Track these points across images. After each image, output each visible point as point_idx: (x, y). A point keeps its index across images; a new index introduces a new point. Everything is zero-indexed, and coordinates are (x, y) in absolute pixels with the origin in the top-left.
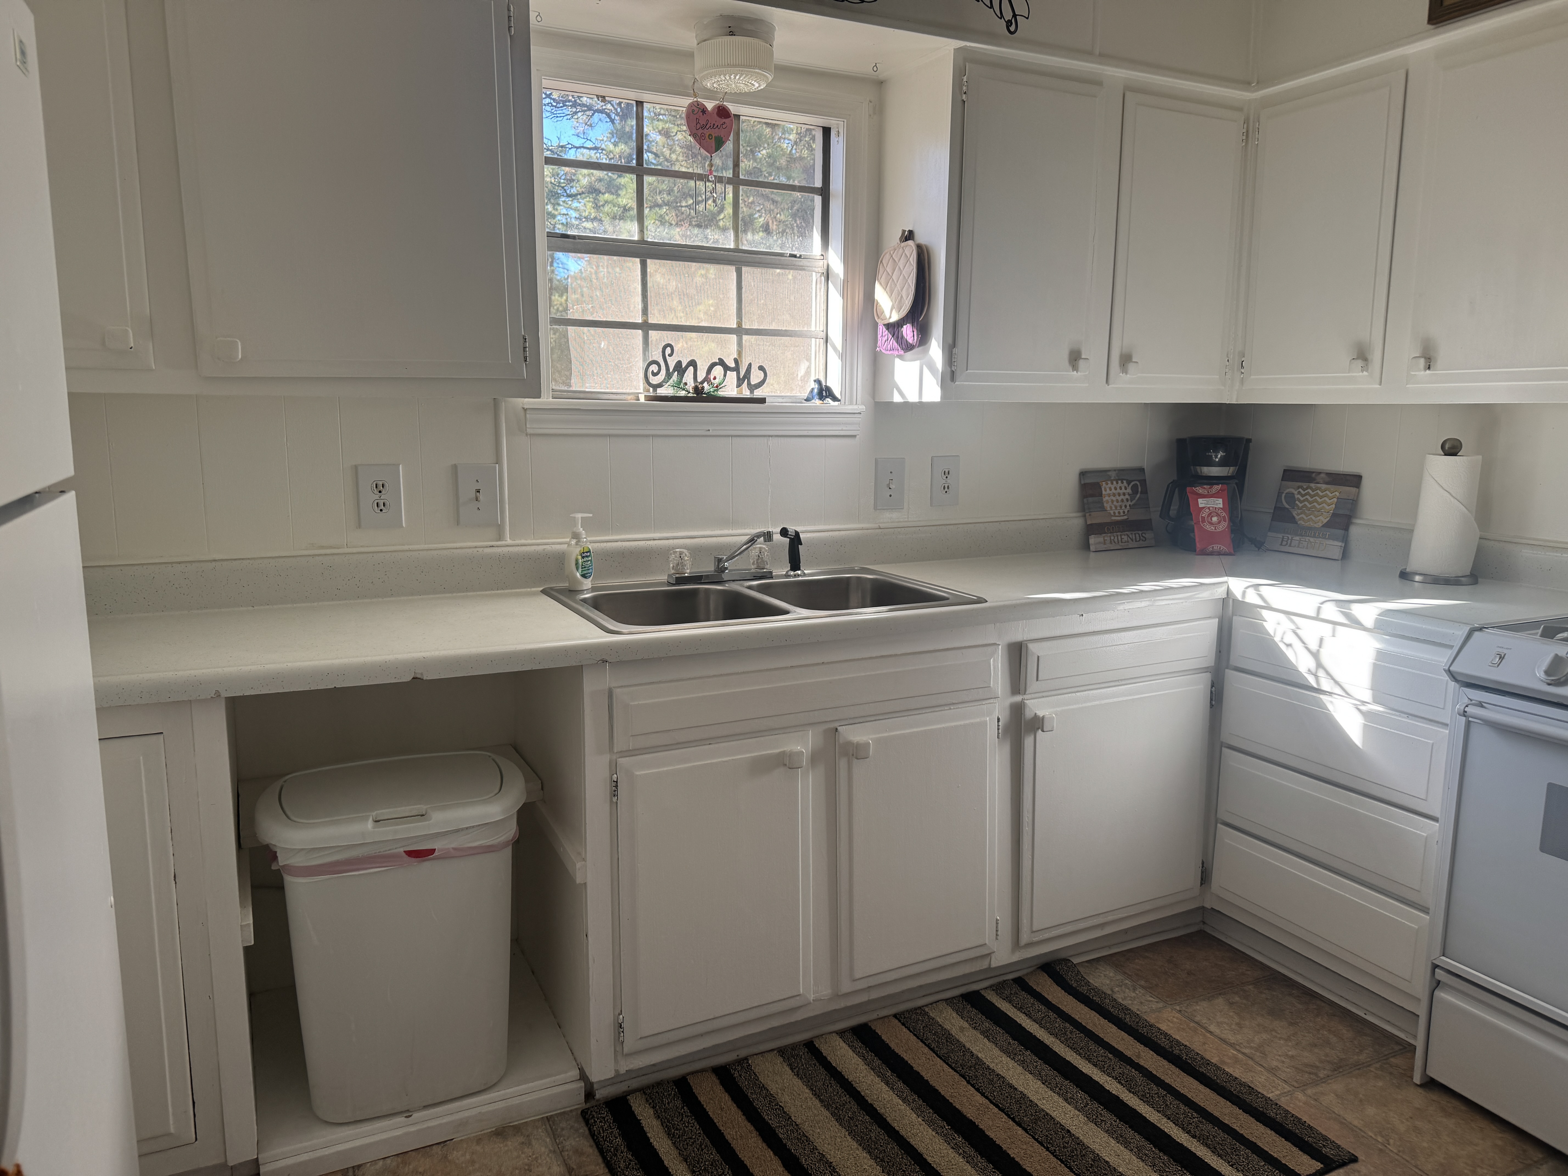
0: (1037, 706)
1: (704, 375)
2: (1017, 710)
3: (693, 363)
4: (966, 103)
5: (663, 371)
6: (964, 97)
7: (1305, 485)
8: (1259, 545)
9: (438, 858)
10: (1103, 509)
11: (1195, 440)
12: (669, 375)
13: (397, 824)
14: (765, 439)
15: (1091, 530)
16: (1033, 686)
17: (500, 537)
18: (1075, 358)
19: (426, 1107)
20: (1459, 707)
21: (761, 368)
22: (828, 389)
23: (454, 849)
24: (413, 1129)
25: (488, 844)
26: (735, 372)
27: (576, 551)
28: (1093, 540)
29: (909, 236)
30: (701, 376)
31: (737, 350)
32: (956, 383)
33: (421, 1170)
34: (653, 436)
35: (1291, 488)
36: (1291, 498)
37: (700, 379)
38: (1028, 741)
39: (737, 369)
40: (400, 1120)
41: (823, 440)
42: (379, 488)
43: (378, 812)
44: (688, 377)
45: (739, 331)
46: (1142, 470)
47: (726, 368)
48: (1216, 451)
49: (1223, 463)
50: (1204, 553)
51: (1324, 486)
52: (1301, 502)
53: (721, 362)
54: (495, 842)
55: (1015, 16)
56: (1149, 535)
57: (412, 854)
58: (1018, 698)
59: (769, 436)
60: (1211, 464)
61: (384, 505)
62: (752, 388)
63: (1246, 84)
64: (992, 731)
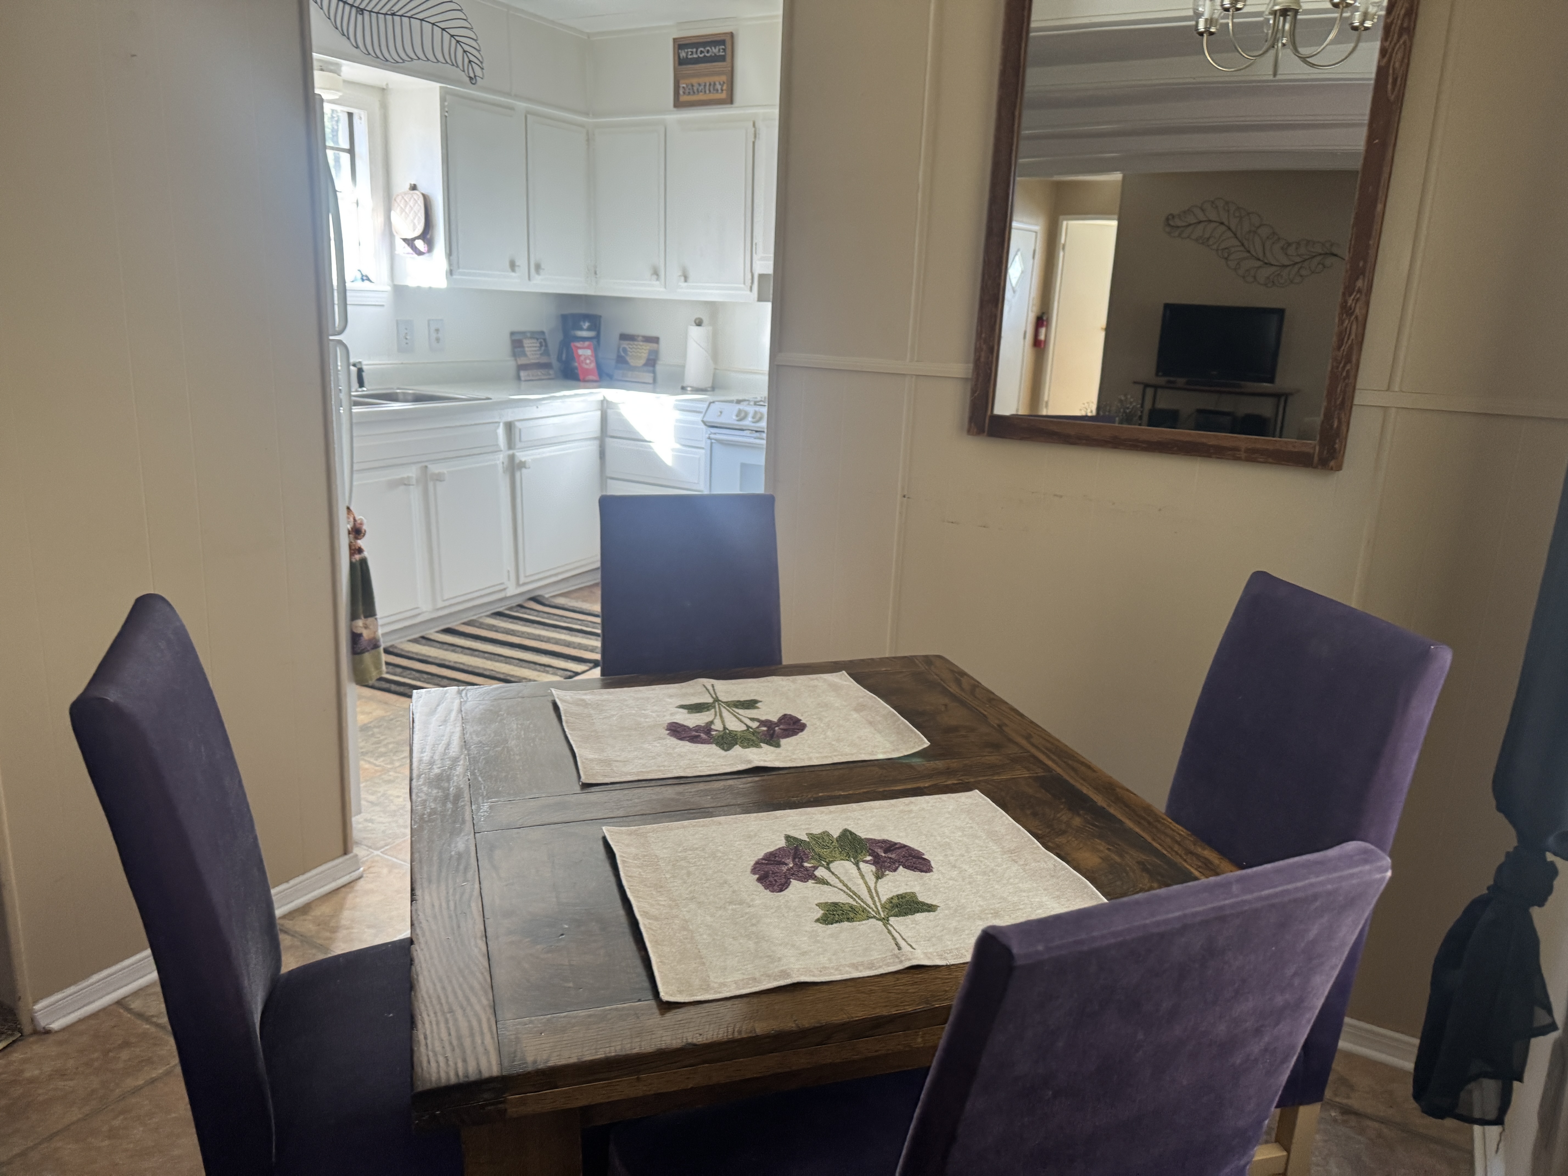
0: (522, 456)
2: (512, 458)
4: (448, 118)
6: (446, 114)
7: (631, 343)
8: (610, 377)
10: (525, 355)
11: (574, 316)
15: (521, 367)
16: (518, 445)
18: (513, 266)
20: (707, 436)
22: (366, 276)
28: (523, 374)
29: (414, 188)
32: (454, 277)
35: (625, 344)
36: (625, 350)
38: (518, 475)
41: (365, 307)
46: (543, 333)
48: (584, 322)
49: (589, 329)
50: (585, 381)
51: (641, 343)
52: (631, 352)
55: (475, 76)
56: (551, 372)
58: (511, 452)
60: (581, 329)
63: (586, 114)
64: (500, 469)
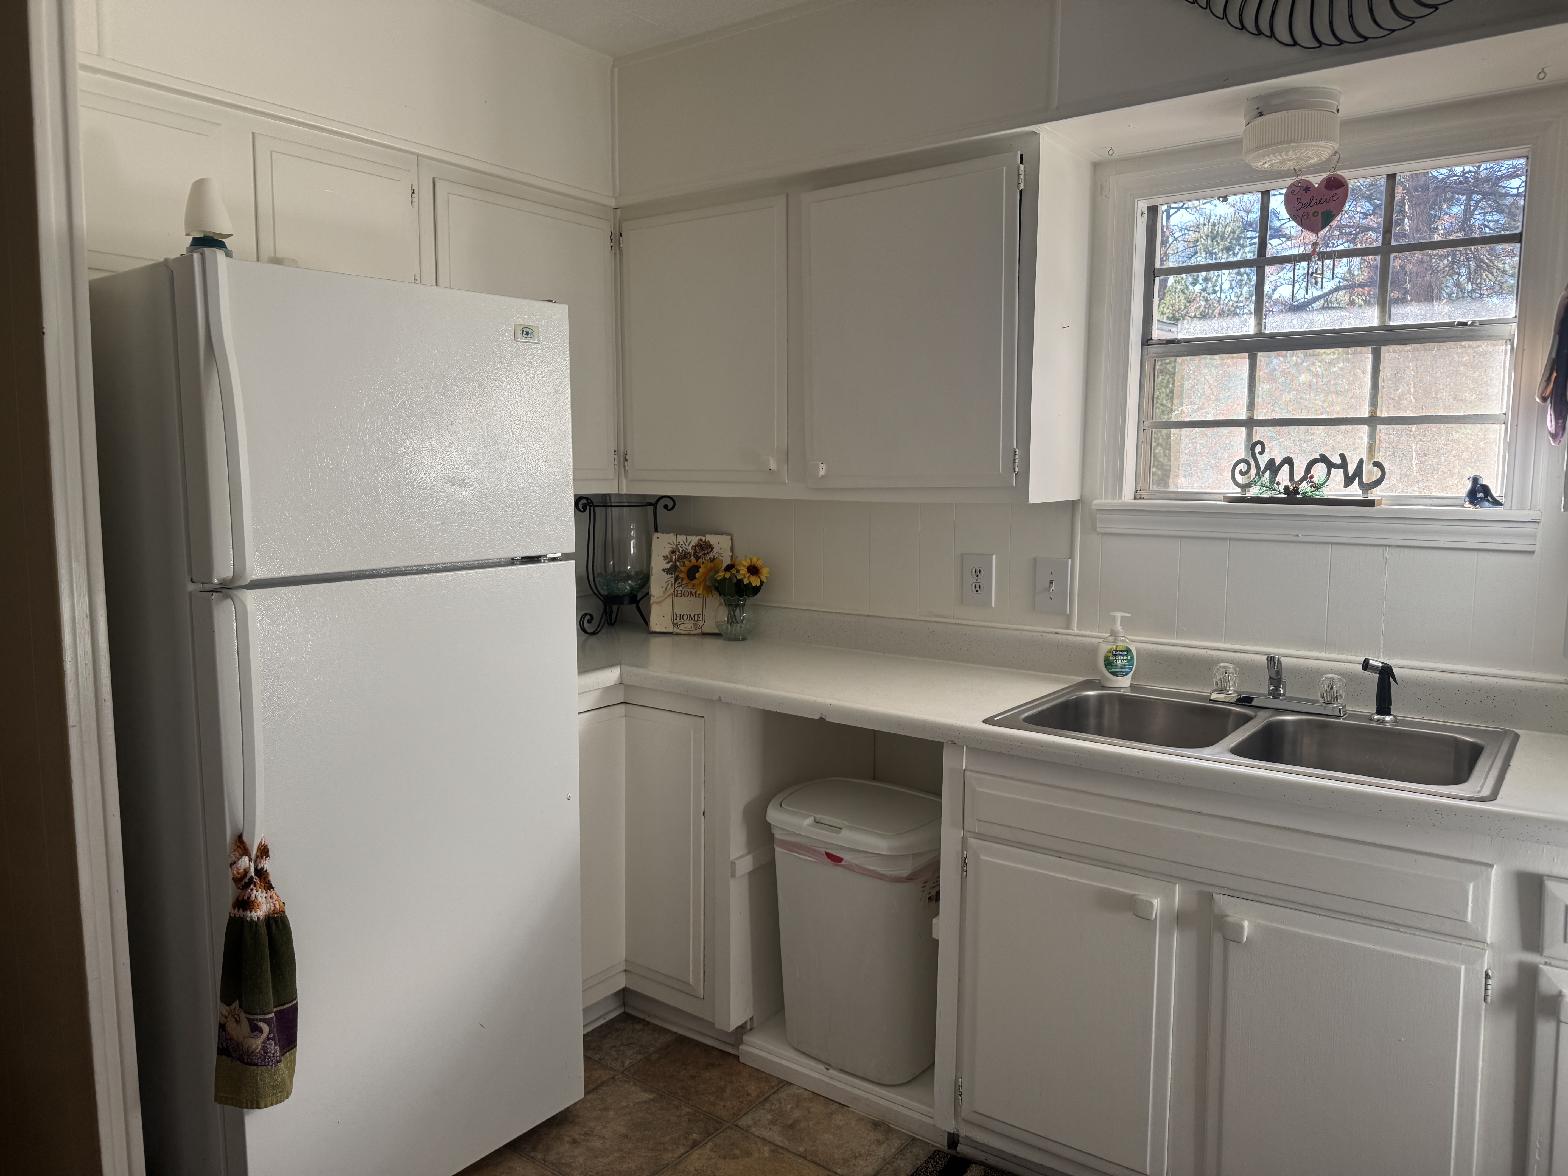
0: (1560, 980)
1: (1303, 474)
3: (1289, 461)
5: (1253, 471)
9: (843, 866)
12: (1259, 474)
13: (827, 830)
14: (1381, 549)
16: (1557, 948)
17: (1068, 626)
19: (842, 1071)
21: (1377, 464)
22: (1486, 490)
23: (856, 865)
24: (826, 1080)
25: (882, 872)
26: (1342, 470)
27: (1105, 648)
30: (1299, 474)
31: (1368, 443)
33: (811, 1110)
34: (1230, 539)
37: (1297, 478)
39: (1344, 465)
40: (821, 1067)
41: (1474, 555)
42: (977, 573)
43: (822, 816)
44: (1283, 477)
45: (1372, 421)
47: (1330, 465)
53: (1324, 459)
54: (888, 873)
57: (829, 856)
59: (1386, 546)
61: (980, 588)
62: (1366, 487)
